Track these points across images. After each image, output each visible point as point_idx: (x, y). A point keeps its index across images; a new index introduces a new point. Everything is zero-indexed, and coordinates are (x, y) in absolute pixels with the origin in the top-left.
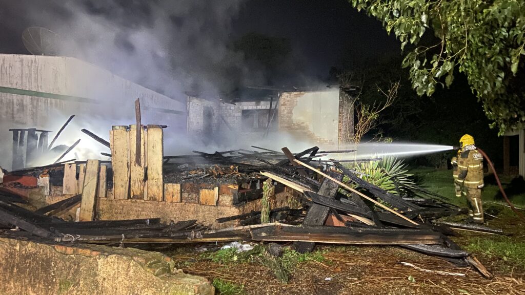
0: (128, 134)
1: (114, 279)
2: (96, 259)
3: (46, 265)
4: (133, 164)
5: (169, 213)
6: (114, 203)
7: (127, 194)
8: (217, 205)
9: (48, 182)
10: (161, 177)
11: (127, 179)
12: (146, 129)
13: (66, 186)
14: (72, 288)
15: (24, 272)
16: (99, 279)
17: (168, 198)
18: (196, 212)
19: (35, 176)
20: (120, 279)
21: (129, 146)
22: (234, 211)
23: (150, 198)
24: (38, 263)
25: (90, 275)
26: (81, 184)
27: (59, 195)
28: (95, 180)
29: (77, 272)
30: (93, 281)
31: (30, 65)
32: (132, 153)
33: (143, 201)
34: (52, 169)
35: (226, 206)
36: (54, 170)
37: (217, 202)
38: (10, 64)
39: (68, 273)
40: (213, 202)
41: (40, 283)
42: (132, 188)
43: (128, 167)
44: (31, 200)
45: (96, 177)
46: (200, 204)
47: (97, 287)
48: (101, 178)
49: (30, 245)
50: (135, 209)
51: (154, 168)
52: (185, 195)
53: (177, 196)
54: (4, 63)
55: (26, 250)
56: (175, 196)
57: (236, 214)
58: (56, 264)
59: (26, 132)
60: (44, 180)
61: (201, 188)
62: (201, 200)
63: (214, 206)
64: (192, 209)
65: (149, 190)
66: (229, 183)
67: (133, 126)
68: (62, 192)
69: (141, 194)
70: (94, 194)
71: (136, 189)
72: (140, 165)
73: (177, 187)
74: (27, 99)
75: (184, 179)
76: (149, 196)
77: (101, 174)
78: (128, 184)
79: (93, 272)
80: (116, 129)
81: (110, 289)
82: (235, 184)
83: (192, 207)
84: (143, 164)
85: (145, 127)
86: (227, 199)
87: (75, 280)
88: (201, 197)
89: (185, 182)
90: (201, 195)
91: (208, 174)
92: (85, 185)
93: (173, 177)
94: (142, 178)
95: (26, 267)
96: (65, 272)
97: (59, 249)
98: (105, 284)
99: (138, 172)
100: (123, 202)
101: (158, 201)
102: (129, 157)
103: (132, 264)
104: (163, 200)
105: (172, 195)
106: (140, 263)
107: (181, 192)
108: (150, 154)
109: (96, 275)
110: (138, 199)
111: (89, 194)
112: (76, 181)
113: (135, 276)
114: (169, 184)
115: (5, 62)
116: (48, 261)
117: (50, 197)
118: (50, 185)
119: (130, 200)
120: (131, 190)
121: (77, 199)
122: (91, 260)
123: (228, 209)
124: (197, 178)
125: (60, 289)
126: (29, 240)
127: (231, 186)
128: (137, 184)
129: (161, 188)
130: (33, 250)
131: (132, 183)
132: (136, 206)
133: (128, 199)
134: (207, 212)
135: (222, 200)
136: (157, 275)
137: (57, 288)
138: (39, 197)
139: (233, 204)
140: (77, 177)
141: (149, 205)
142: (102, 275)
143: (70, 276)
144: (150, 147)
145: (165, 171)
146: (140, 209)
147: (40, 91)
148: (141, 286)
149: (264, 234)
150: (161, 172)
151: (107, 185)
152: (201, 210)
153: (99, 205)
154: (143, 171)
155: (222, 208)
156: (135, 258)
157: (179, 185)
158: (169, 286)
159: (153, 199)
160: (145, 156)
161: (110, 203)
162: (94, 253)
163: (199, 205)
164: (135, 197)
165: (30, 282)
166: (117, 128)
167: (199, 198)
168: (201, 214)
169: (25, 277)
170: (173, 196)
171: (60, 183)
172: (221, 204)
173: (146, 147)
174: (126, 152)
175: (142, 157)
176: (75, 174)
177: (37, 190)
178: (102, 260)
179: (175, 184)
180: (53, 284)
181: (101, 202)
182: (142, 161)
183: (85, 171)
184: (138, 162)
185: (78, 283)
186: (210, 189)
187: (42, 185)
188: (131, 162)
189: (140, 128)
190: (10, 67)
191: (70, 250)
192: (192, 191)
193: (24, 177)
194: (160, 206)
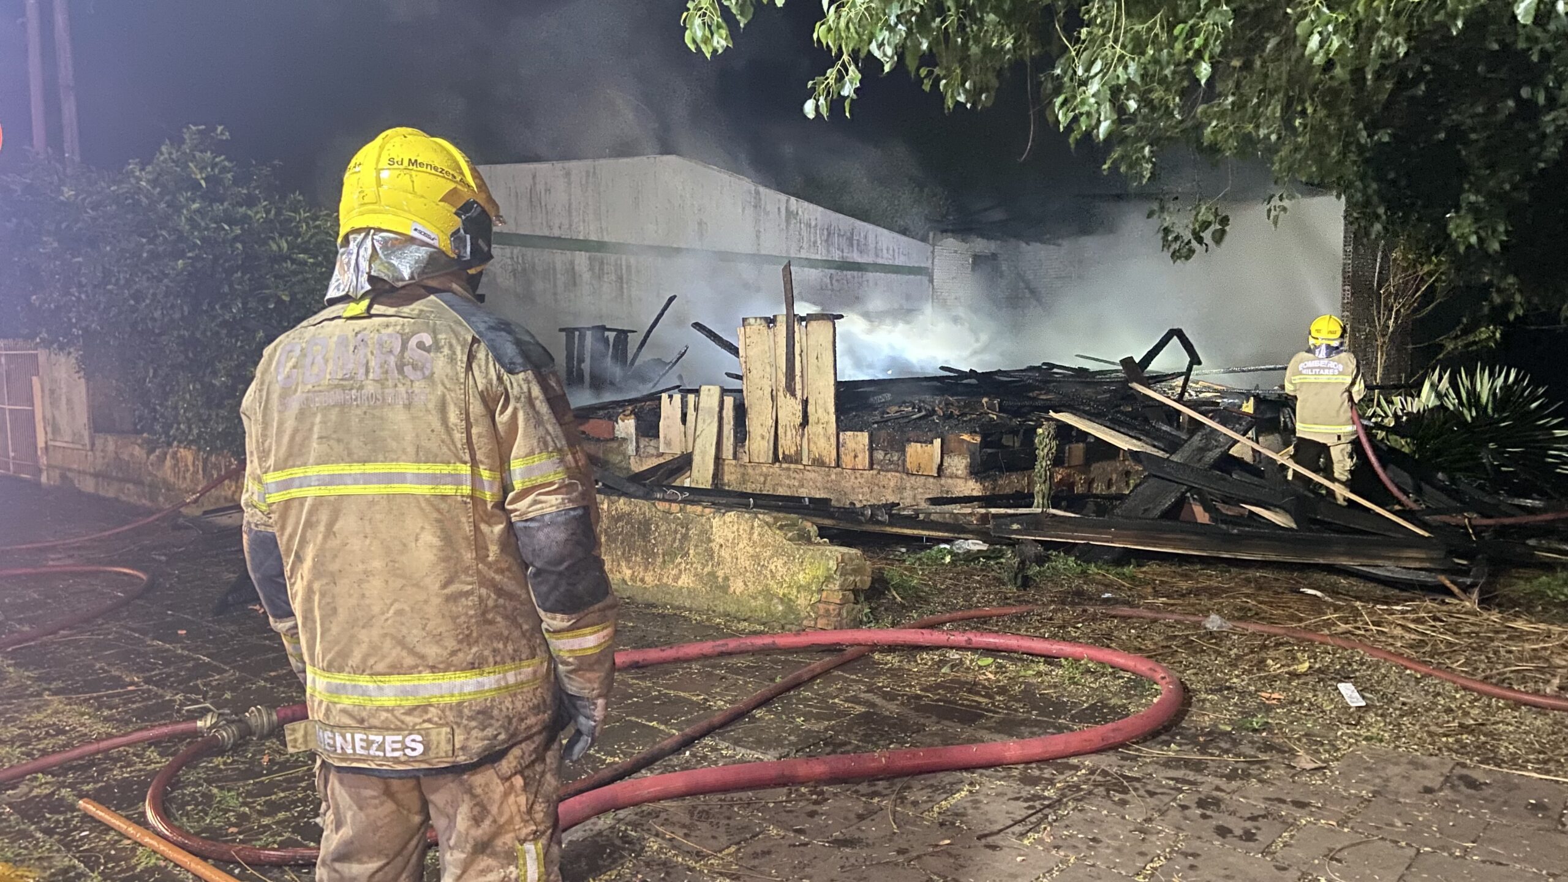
0: (771, 333)
1: (734, 545)
2: (709, 519)
3: (644, 528)
4: (781, 394)
5: (849, 490)
6: (750, 471)
7: (771, 452)
8: (939, 476)
9: (633, 431)
10: (833, 418)
11: (770, 422)
12: (804, 323)
13: (665, 438)
14: (679, 560)
15: (615, 541)
16: (715, 546)
17: (847, 460)
18: (901, 489)
19: (610, 418)
20: (741, 545)
21: (772, 359)
22: (973, 488)
23: (814, 460)
24: (633, 527)
25: (702, 541)
26: (690, 432)
27: (653, 455)
28: (715, 425)
29: (685, 537)
30: (706, 550)
31: (584, 182)
32: (779, 371)
33: (801, 467)
34: (639, 405)
35: (957, 477)
36: (642, 407)
37: (940, 468)
38: (546, 183)
39: (674, 540)
40: (932, 469)
41: (636, 555)
42: (781, 442)
43: (773, 398)
44: (607, 462)
45: (716, 419)
46: (908, 474)
47: (712, 558)
48: (725, 420)
49: (622, 501)
50: (787, 482)
51: (820, 402)
52: (879, 455)
53: (864, 458)
54: (535, 184)
55: (616, 509)
56: (860, 457)
57: (975, 494)
58: (657, 526)
59: (589, 334)
60: (626, 426)
61: (909, 441)
62: (908, 465)
63: (934, 477)
64: (892, 484)
65: (812, 445)
66: (963, 430)
67: (779, 319)
68: (658, 448)
69: (797, 452)
70: (712, 451)
71: (787, 445)
72: (793, 394)
73: (864, 438)
74: (581, 259)
75: (876, 423)
76: (812, 456)
77: (725, 412)
78: (772, 433)
79: (706, 537)
80: (749, 324)
81: (729, 560)
82: (975, 432)
83: (891, 479)
84: (799, 393)
85: (802, 319)
86: (958, 464)
87: (682, 549)
88: (908, 459)
89: (879, 429)
90: (908, 455)
91: (923, 413)
92: (698, 433)
93: (856, 419)
94: (799, 420)
95: (618, 534)
96: (669, 539)
97: (662, 506)
98: (723, 553)
99: (790, 409)
100: (764, 469)
101: (829, 467)
102: (774, 380)
103: (756, 524)
104: (838, 465)
105: (853, 454)
106: (767, 523)
107: (871, 450)
108: (811, 371)
109: (710, 540)
110: (791, 462)
111: (704, 453)
112: (682, 427)
113: (761, 540)
114: (849, 433)
115: (537, 181)
116: (646, 523)
117: (637, 458)
118: (637, 435)
119: (777, 464)
120: (780, 443)
121: (684, 462)
122: (704, 520)
123: (960, 482)
124: (902, 421)
125: (664, 561)
126: (620, 496)
127: (966, 437)
128: (789, 433)
129: (833, 440)
130: (627, 509)
131: (780, 431)
132: (789, 477)
133: (774, 463)
134: (920, 490)
135: (950, 465)
136: (789, 540)
137: (660, 560)
138: (619, 458)
139: (971, 473)
140: (684, 420)
141: (812, 475)
142: (717, 540)
143: (677, 543)
144: (812, 360)
145: (841, 408)
146: (796, 484)
147: (606, 239)
148: (768, 553)
149: (1015, 527)
150: (832, 409)
151: (735, 436)
152: (908, 485)
153: (723, 474)
154: (800, 407)
155: (950, 481)
156: (760, 516)
157: (866, 434)
158: (804, 553)
159: (819, 462)
160: (802, 376)
161: (742, 470)
162: (707, 510)
163: (904, 476)
164: (787, 459)
165: (623, 554)
166: (752, 321)
167: (904, 461)
168: (908, 494)
169: (616, 548)
170: (856, 456)
171: (654, 431)
172: (948, 472)
173: (805, 361)
174: (768, 369)
175: (798, 379)
176: (679, 415)
177: (615, 445)
178: (717, 519)
179: (859, 433)
180: (654, 555)
181: (726, 468)
182: (798, 386)
183: (696, 409)
184: (790, 389)
185: (687, 553)
186: (925, 442)
187: (623, 435)
188: (777, 390)
189: (793, 319)
190: (546, 190)
191: (675, 507)
192: (892, 448)
193: (591, 421)
194: (833, 477)
